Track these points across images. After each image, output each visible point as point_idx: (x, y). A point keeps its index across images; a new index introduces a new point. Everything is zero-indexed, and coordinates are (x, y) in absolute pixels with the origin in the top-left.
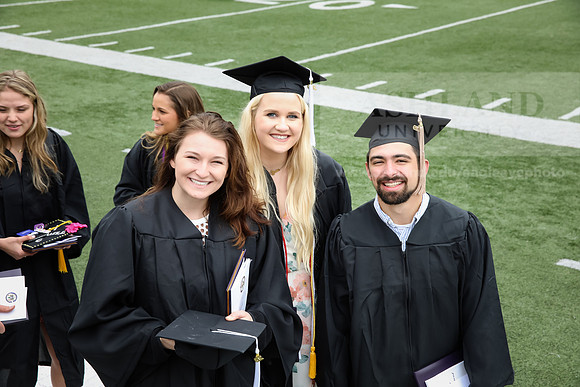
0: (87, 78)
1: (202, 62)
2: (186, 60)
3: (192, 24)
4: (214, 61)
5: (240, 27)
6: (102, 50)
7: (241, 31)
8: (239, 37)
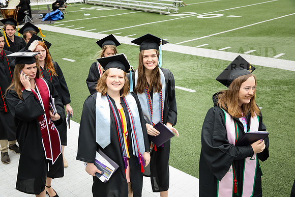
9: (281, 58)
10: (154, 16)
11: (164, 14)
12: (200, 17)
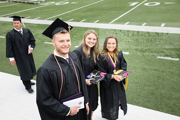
0: (7, 24)
1: (33, 18)
2: (29, 18)
3: (29, 10)
4: (36, 18)
5: (41, 10)
6: (9, 18)
7: (41, 11)
8: (41, 12)
9: (97, 22)
10: (31, 5)
11: (37, 4)
12: (57, 4)
